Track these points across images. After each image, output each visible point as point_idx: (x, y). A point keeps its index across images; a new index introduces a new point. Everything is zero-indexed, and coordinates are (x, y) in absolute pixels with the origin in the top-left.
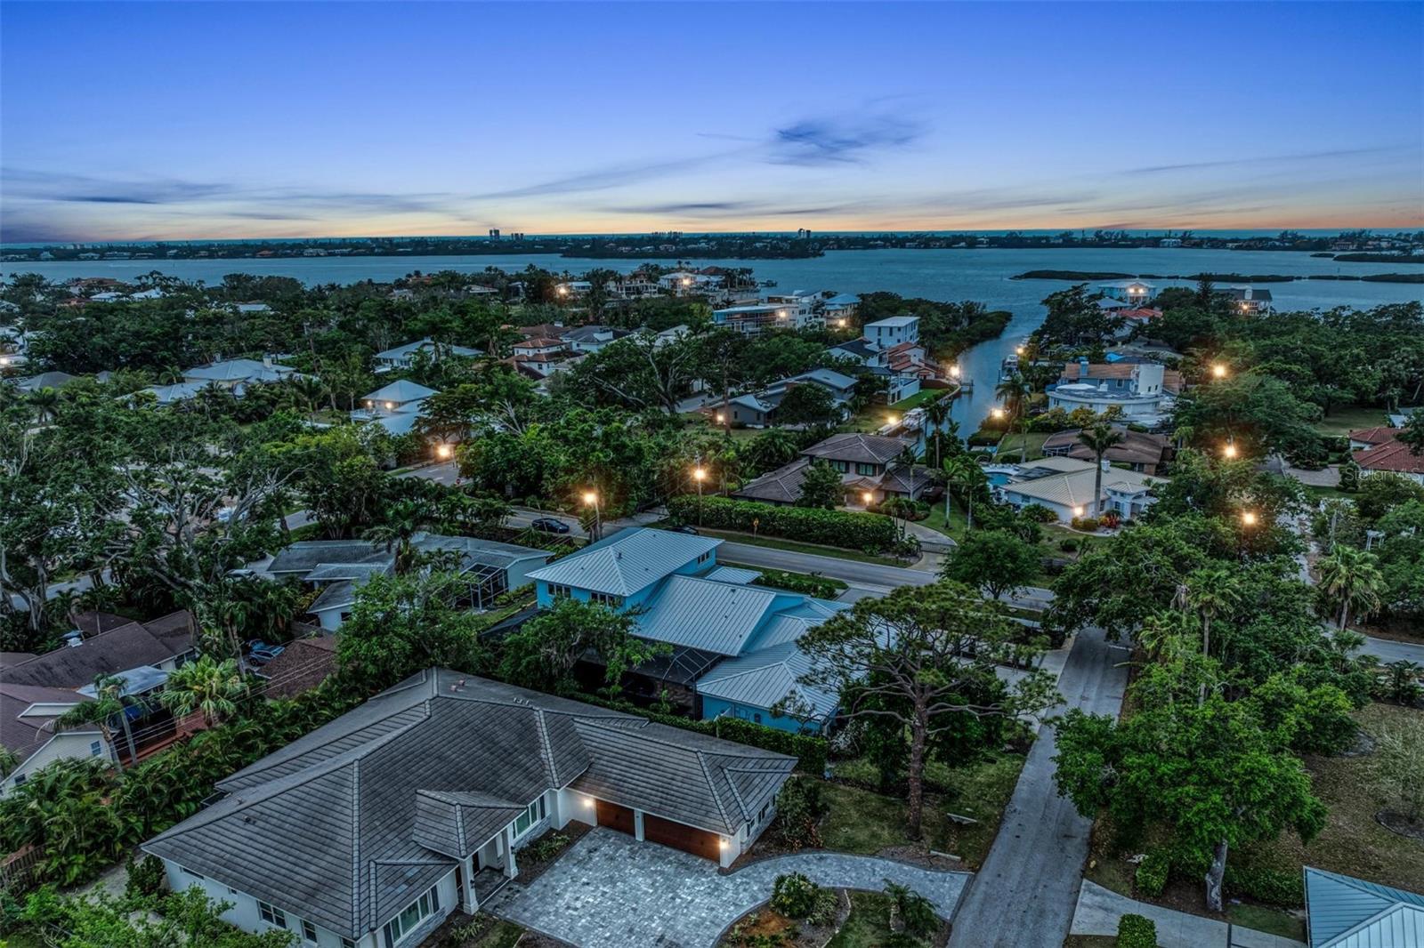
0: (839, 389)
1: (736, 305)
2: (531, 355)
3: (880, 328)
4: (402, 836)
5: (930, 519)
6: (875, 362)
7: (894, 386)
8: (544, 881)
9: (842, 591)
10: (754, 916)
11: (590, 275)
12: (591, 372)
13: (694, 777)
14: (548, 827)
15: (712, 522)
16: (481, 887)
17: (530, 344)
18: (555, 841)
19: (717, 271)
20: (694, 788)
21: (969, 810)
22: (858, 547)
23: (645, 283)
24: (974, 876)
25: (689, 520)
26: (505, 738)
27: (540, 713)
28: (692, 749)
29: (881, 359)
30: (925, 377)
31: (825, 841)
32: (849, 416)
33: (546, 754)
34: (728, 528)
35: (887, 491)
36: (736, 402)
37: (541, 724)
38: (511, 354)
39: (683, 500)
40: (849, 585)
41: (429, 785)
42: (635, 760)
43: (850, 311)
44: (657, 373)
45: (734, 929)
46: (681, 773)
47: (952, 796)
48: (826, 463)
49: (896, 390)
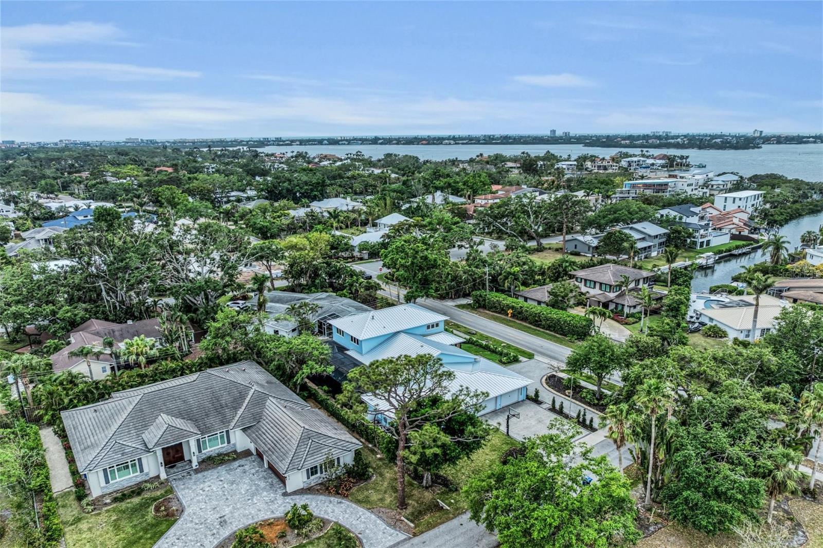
2: (483, 203)
3: (726, 198)
4: (138, 433)
5: (636, 325)
6: (694, 220)
7: (702, 236)
8: (206, 473)
9: (527, 359)
10: (272, 520)
11: (579, 158)
12: (488, 215)
13: (292, 440)
14: (233, 449)
15: (491, 308)
16: (177, 468)
17: (483, 197)
18: (229, 456)
19: (664, 157)
20: (288, 446)
21: (452, 501)
22: (565, 335)
23: (611, 163)
24: (411, 538)
25: (480, 305)
26: (226, 399)
27: (252, 391)
28: (302, 425)
29: (702, 218)
30: (740, 233)
31: (352, 494)
32: (658, 254)
33: (240, 412)
34: (500, 313)
35: (617, 304)
36: (576, 239)
37: (249, 396)
38: (474, 202)
39: (478, 293)
40: (536, 357)
41: (169, 413)
42: (277, 424)
43: (729, 186)
44: (532, 217)
45: (256, 523)
46: (289, 437)
47: (451, 490)
48: (583, 281)
49: (705, 240)
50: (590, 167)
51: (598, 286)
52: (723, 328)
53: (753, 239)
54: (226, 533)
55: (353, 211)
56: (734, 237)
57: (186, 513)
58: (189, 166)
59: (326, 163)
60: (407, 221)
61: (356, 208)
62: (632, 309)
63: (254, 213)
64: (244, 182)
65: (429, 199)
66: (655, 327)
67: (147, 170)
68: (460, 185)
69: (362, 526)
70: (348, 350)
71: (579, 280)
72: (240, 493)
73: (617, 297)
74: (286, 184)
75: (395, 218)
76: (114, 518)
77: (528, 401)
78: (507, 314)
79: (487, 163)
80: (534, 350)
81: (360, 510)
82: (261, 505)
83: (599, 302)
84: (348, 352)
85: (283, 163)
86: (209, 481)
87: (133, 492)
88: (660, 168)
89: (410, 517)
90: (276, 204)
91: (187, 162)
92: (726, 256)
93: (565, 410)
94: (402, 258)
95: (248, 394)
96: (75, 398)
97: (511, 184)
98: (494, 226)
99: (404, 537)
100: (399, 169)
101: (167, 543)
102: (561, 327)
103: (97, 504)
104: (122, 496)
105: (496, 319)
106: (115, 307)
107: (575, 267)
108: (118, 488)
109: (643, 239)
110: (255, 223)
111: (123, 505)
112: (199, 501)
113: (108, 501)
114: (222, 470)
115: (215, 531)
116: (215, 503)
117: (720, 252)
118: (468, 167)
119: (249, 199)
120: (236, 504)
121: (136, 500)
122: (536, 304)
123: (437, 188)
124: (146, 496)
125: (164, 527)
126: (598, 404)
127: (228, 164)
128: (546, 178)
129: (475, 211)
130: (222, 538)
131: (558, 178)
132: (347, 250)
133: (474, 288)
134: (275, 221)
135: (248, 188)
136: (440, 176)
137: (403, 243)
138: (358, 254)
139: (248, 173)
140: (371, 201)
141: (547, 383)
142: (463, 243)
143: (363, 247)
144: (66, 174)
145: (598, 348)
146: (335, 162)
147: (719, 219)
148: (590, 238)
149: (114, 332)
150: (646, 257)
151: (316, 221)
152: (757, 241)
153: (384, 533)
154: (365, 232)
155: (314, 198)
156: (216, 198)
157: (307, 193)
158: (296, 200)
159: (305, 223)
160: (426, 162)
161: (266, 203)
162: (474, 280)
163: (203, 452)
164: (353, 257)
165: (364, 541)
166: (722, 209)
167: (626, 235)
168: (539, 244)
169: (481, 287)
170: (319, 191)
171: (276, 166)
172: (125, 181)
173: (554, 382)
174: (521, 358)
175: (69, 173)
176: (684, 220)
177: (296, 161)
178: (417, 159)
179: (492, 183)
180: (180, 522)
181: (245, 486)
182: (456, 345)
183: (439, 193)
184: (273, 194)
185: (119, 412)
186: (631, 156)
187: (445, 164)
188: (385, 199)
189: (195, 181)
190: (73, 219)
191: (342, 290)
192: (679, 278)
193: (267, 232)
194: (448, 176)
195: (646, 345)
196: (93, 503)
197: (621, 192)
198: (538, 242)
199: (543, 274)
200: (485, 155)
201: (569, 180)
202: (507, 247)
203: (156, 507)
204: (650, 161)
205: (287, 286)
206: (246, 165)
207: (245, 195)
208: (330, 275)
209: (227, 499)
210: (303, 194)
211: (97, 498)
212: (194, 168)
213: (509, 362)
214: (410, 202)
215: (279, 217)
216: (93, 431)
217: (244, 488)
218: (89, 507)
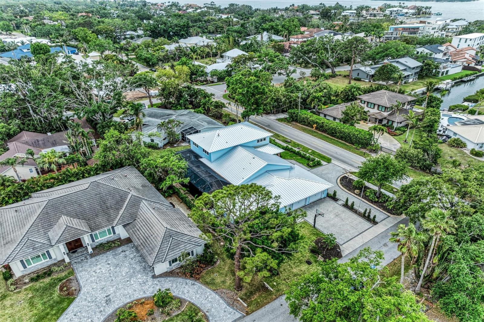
0: (410, 68)
1: (406, 23)
2: (295, 41)
3: (461, 39)
4: (45, 231)
5: (401, 136)
6: (440, 56)
7: (444, 68)
8: (98, 257)
9: (326, 163)
10: (143, 300)
11: (358, 8)
12: (300, 51)
13: (158, 237)
14: (119, 237)
15: (301, 122)
16: (78, 253)
17: (296, 36)
18: (115, 244)
19: (415, 8)
20: (155, 242)
21: (275, 283)
22: (353, 144)
23: (379, 12)
24: (244, 316)
25: (293, 120)
26: (110, 202)
27: (130, 195)
28: (166, 225)
29: (445, 54)
30: (469, 65)
31: (203, 277)
32: (413, 80)
33: (121, 212)
34: (307, 126)
35: (388, 120)
36: (359, 69)
37: (128, 200)
38: (289, 41)
39: (293, 111)
40: (332, 161)
41: (68, 214)
42: (147, 223)
43: (460, 29)
44: (330, 53)
45: (132, 302)
46: (156, 234)
47: (273, 274)
48: (366, 103)
49: (445, 70)
50: (365, 14)
51: (376, 107)
52: (463, 140)
53: (477, 70)
54: (110, 310)
55: (208, 46)
56: (465, 68)
57: (82, 292)
58: (101, 12)
59: (190, 10)
60: (244, 55)
61: (209, 44)
62: (399, 124)
63: (140, 48)
64: (136, 25)
65: (259, 38)
66: (418, 142)
67: (72, 15)
68: (280, 28)
69: (209, 305)
70: (201, 158)
71: (363, 102)
72: (122, 275)
73: (390, 115)
74: (163, 26)
75: (236, 53)
76: (30, 296)
77: (328, 199)
78: (313, 127)
79: (297, 11)
80: (331, 156)
81: (208, 291)
82: (136, 286)
83: (376, 119)
84: (201, 160)
85: (162, 10)
86: (100, 264)
87: (45, 273)
88: (411, 16)
89: (244, 297)
90: (156, 41)
91: (99, 9)
92: (459, 81)
93: (355, 207)
94: (240, 88)
95: (127, 198)
96: (6, 197)
97: (313, 26)
98: (303, 59)
99: (240, 315)
100: (239, 15)
101: (67, 319)
102: (350, 139)
103: (18, 283)
104: (37, 277)
105: (304, 130)
106: (41, 122)
107: (360, 92)
108: (34, 270)
109: (405, 70)
110: (141, 55)
111: (38, 285)
112: (92, 282)
113: (27, 281)
114: (110, 254)
115: (102, 309)
116: (104, 283)
117: (455, 79)
118: (285, 14)
119: (139, 36)
120: (118, 284)
121: (47, 280)
122: (332, 119)
123: (264, 30)
124: (54, 277)
125: (65, 304)
126: (377, 201)
127: (126, 11)
128: (337, 22)
129: (290, 47)
130: (107, 315)
131: (345, 22)
132: (203, 75)
133: (290, 108)
134: (155, 53)
135: (138, 29)
136: (266, 20)
137: (241, 76)
138: (211, 79)
139: (139, 17)
140: (220, 38)
141: (341, 184)
142: (282, 71)
143: (214, 73)
144: (18, 17)
145: (383, 164)
146: (197, 9)
147: (455, 55)
148: (369, 69)
149: (38, 141)
150: (405, 83)
151: (183, 54)
152: (480, 71)
153: (225, 311)
154: (215, 62)
155: (182, 36)
156: (116, 36)
157: (177, 32)
158: (170, 38)
159: (175, 55)
160: (256, 10)
161: (149, 39)
162: (290, 102)
163: (96, 241)
164: (206, 81)
165: (210, 318)
166: (456, 46)
167: (394, 67)
168: (333, 72)
169: (294, 107)
170: (185, 31)
171: (158, 13)
172: (56, 23)
173: (346, 182)
174: (323, 163)
175: (21, 17)
176: (433, 56)
177: (171, 8)
178: (250, 8)
179: (301, 26)
180: (77, 300)
181: (126, 269)
182: (277, 155)
183: (265, 33)
184: (155, 33)
185: (31, 214)
186: (392, 7)
187: (269, 11)
188: (229, 38)
189: (101, 24)
190: (20, 52)
191: (199, 107)
192: (433, 102)
193: (149, 61)
194: (271, 20)
195: (412, 155)
196: (15, 283)
197: (387, 34)
198: (332, 70)
199: (337, 96)
200: (296, 5)
201: (352, 24)
202: (312, 75)
203: (61, 286)
204: (405, 11)
205: (161, 104)
206: (138, 12)
207: (136, 34)
208: (191, 96)
209: (112, 280)
210: (174, 33)
211: (19, 278)
212: (104, 13)
213: (314, 166)
214: (246, 39)
215: (158, 50)
216: (14, 229)
217: (125, 270)
218: (12, 287)
